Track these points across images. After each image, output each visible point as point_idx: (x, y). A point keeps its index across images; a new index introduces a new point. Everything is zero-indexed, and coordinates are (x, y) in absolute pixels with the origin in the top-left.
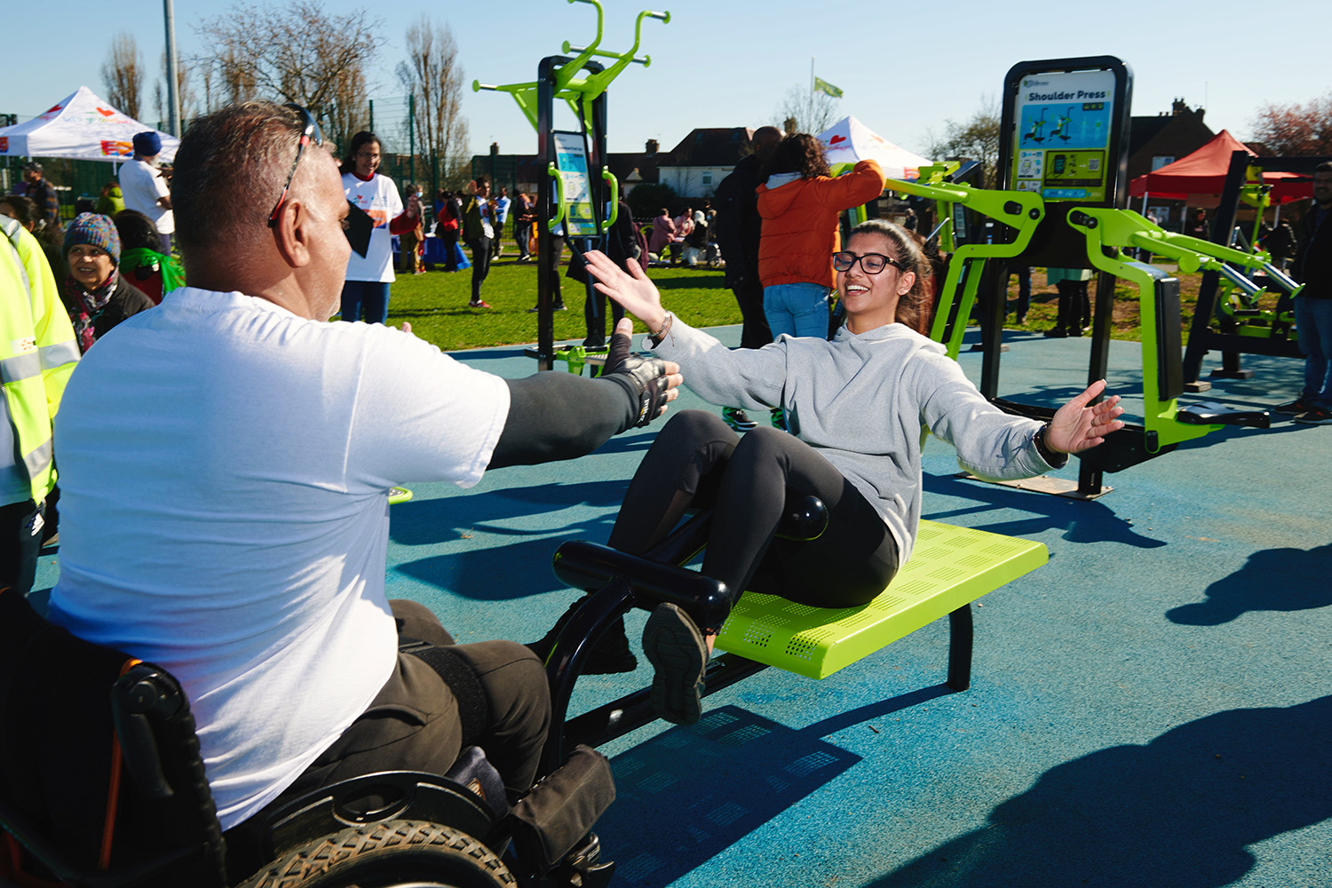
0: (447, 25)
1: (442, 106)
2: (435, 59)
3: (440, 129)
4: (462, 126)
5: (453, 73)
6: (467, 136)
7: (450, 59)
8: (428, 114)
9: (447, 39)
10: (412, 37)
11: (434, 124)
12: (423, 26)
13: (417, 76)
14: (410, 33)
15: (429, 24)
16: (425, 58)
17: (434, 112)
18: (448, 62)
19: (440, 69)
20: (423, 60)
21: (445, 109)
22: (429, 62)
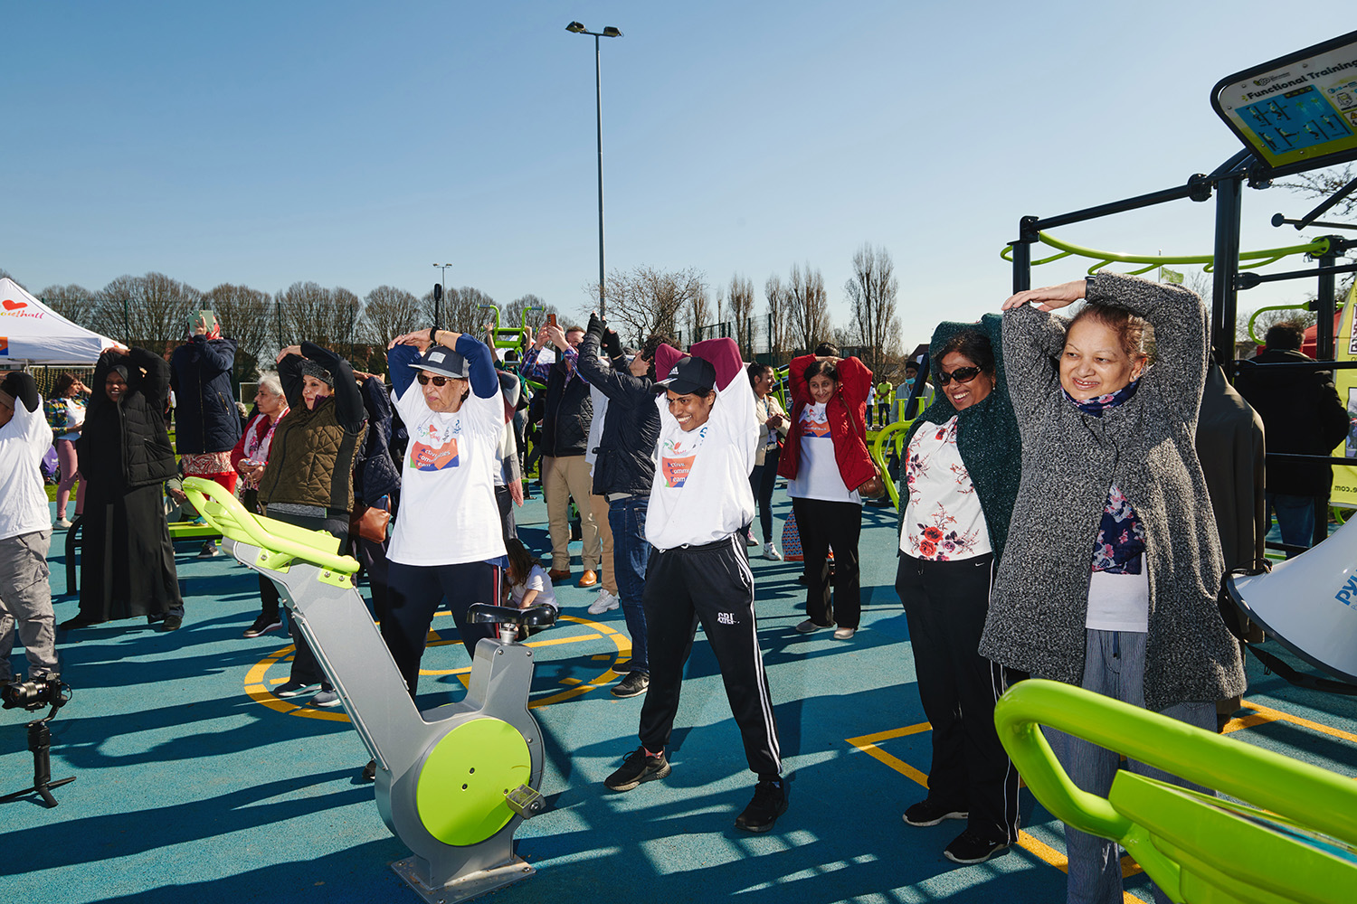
0: (884, 249)
1: (880, 310)
2: (875, 275)
3: (878, 326)
4: (896, 323)
5: (890, 284)
6: (900, 331)
7: (887, 274)
8: (870, 317)
9: (885, 259)
10: (858, 262)
11: (874, 323)
12: (866, 251)
13: (862, 290)
14: (856, 258)
15: (870, 250)
16: (868, 275)
17: (874, 315)
18: (885, 276)
19: (879, 283)
20: (866, 277)
21: (884, 311)
22: (871, 278)
